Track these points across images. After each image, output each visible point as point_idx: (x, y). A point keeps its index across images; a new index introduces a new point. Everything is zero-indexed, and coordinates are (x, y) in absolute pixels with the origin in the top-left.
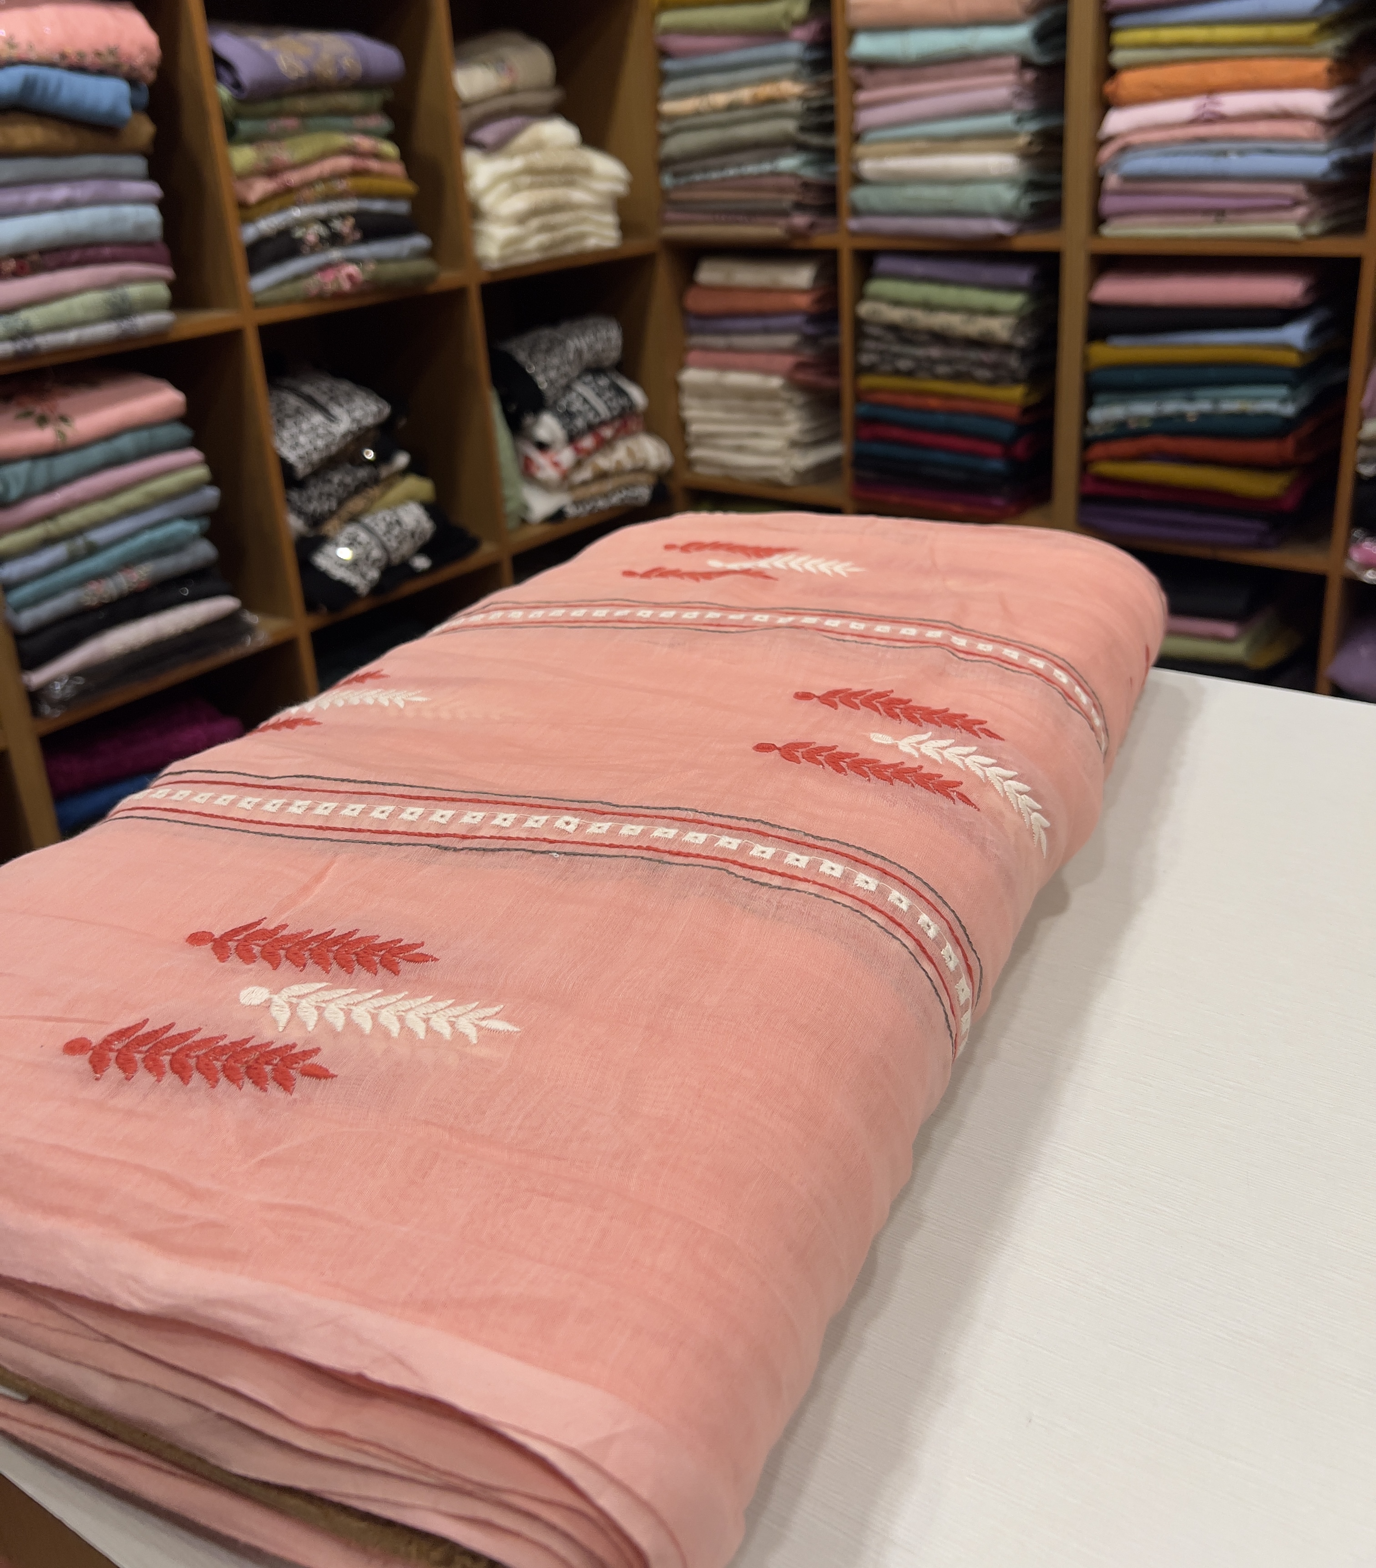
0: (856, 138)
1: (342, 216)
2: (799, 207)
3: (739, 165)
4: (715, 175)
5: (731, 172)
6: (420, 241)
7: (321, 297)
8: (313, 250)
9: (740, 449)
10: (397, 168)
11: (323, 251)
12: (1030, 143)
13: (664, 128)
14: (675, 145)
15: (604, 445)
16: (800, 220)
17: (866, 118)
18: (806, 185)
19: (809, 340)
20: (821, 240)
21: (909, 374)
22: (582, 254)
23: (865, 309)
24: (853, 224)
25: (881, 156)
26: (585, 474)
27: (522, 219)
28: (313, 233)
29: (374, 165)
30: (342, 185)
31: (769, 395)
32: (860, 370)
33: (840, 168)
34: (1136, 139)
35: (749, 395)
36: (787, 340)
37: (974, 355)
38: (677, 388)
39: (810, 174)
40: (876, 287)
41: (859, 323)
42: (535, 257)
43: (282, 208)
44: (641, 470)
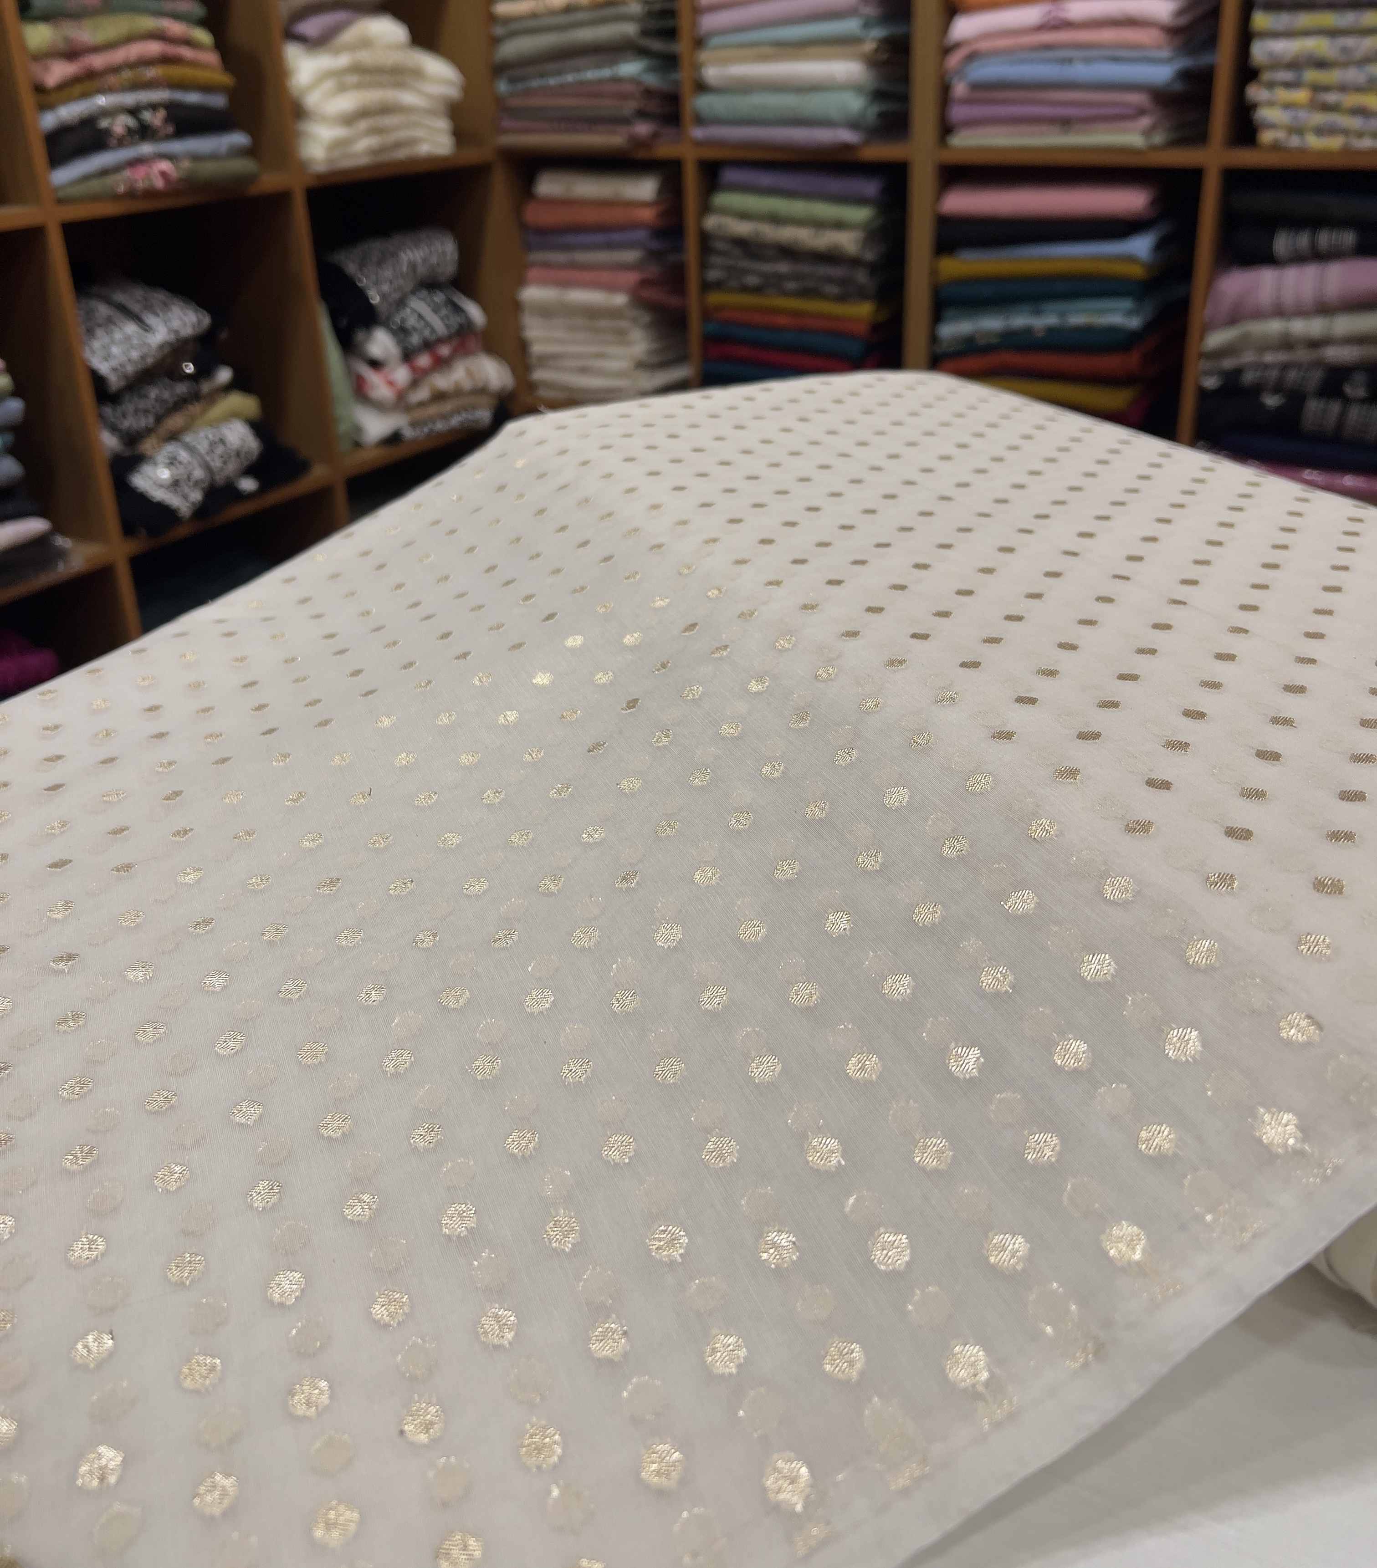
0: (699, 43)
1: (154, 107)
2: (642, 114)
3: (578, 70)
4: (552, 81)
5: (570, 78)
6: (239, 139)
7: (131, 194)
8: (121, 143)
9: (584, 370)
10: (212, 58)
11: (132, 144)
12: (877, 50)
13: (499, 31)
14: (511, 49)
15: (441, 364)
16: (643, 129)
17: (709, 22)
18: (648, 93)
19: (654, 255)
20: (665, 150)
21: (757, 290)
22: (413, 161)
23: (711, 222)
24: (698, 133)
25: (724, 62)
26: (422, 394)
27: (349, 119)
28: (120, 124)
29: (186, 52)
30: (151, 73)
31: (613, 313)
32: (706, 287)
33: (683, 76)
34: (983, 46)
35: (593, 313)
36: (631, 256)
37: (823, 270)
38: (517, 306)
39: (652, 80)
40: (722, 199)
41: (705, 239)
42: (364, 161)
43: (85, 95)
44: (481, 391)
